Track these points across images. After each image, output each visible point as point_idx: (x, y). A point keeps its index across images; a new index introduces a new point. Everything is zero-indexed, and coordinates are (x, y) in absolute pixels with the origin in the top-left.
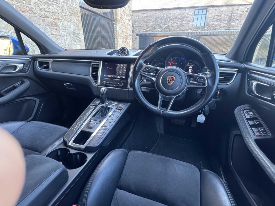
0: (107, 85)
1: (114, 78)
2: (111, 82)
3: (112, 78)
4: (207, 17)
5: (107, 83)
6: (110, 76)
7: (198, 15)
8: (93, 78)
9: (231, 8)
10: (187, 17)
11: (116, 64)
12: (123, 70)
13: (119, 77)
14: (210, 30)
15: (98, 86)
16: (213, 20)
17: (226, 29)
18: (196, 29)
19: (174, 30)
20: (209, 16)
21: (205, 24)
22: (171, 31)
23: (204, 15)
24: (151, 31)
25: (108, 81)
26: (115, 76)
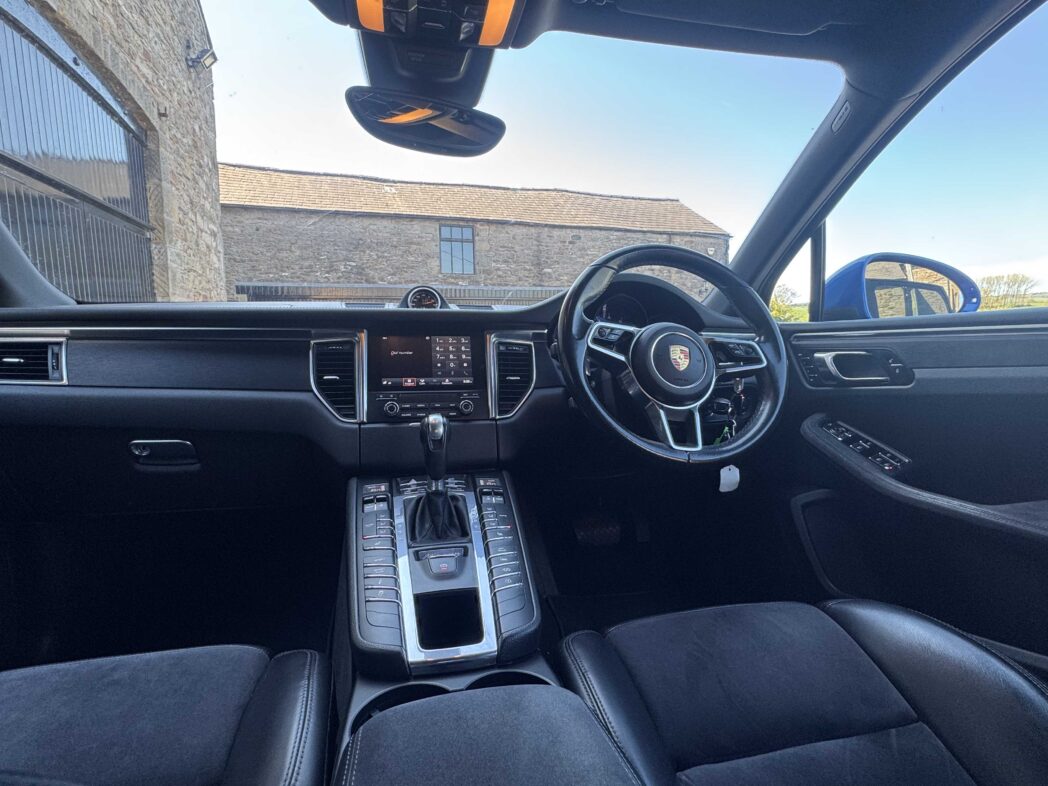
0: (407, 417)
1: (427, 387)
2: (420, 402)
3: (418, 387)
4: (477, 248)
5: (403, 410)
6: (409, 381)
7: (450, 240)
8: (328, 396)
9: (533, 230)
10: (418, 244)
11: (427, 338)
12: (459, 357)
13: (447, 382)
14: (494, 285)
15: (361, 427)
16: (495, 258)
17: (534, 285)
18: (453, 280)
19: (382, 280)
20: (482, 246)
21: (477, 267)
22: (374, 283)
23: (467, 241)
24: (298, 277)
25: (405, 403)
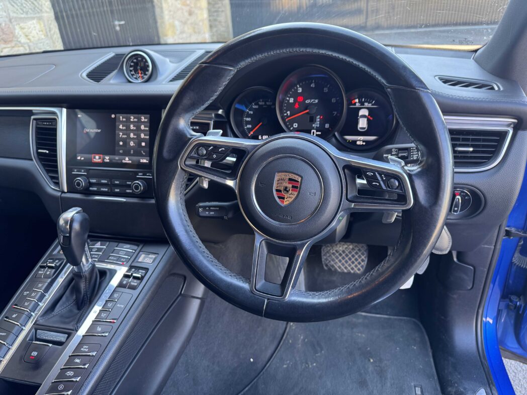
0: (94, 191)
1: (110, 164)
2: (104, 178)
3: (104, 164)
5: (91, 184)
6: (97, 157)
8: (44, 166)
11: (113, 116)
12: (139, 136)
13: (127, 160)
15: (63, 195)
25: (93, 177)
26: (112, 157)
